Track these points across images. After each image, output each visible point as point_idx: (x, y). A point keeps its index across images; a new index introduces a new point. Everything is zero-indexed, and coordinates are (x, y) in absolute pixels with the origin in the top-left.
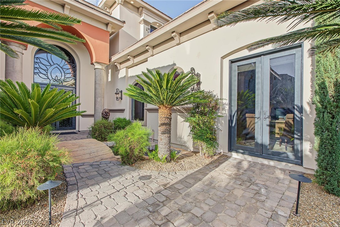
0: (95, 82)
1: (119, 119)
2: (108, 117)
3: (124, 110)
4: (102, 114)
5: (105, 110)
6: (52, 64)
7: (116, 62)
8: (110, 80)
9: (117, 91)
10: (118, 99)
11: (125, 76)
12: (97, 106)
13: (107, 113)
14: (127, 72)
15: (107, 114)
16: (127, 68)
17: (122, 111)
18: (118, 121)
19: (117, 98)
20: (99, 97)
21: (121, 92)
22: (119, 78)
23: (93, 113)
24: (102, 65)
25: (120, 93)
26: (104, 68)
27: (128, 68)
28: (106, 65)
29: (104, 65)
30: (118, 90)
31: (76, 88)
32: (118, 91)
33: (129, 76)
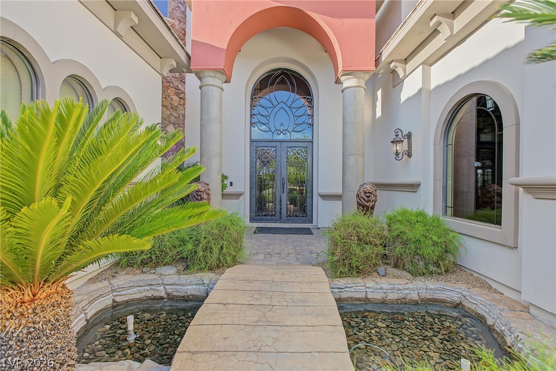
0: (343, 121)
1: (404, 213)
2: (371, 204)
3: (418, 185)
4: (358, 196)
5: (365, 186)
6: (275, 103)
7: (393, 61)
8: (379, 114)
9: (397, 136)
10: (400, 156)
11: (420, 90)
12: (348, 176)
13: (368, 195)
14: (426, 78)
15: (368, 197)
16: (425, 66)
17: (413, 187)
18: (400, 218)
19: (397, 154)
20: (352, 155)
21: (409, 136)
22: (402, 101)
23: (339, 191)
24: (358, 78)
25: (406, 141)
26: (363, 85)
27: (429, 63)
28: (367, 77)
29: (362, 75)
30: (400, 133)
31: (312, 142)
32: (400, 136)
33: (432, 87)
